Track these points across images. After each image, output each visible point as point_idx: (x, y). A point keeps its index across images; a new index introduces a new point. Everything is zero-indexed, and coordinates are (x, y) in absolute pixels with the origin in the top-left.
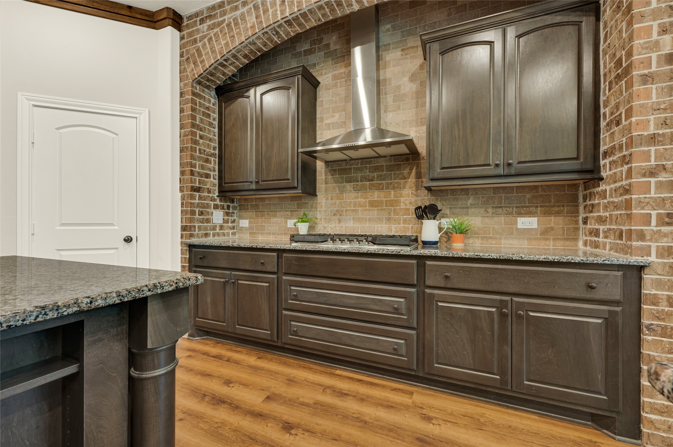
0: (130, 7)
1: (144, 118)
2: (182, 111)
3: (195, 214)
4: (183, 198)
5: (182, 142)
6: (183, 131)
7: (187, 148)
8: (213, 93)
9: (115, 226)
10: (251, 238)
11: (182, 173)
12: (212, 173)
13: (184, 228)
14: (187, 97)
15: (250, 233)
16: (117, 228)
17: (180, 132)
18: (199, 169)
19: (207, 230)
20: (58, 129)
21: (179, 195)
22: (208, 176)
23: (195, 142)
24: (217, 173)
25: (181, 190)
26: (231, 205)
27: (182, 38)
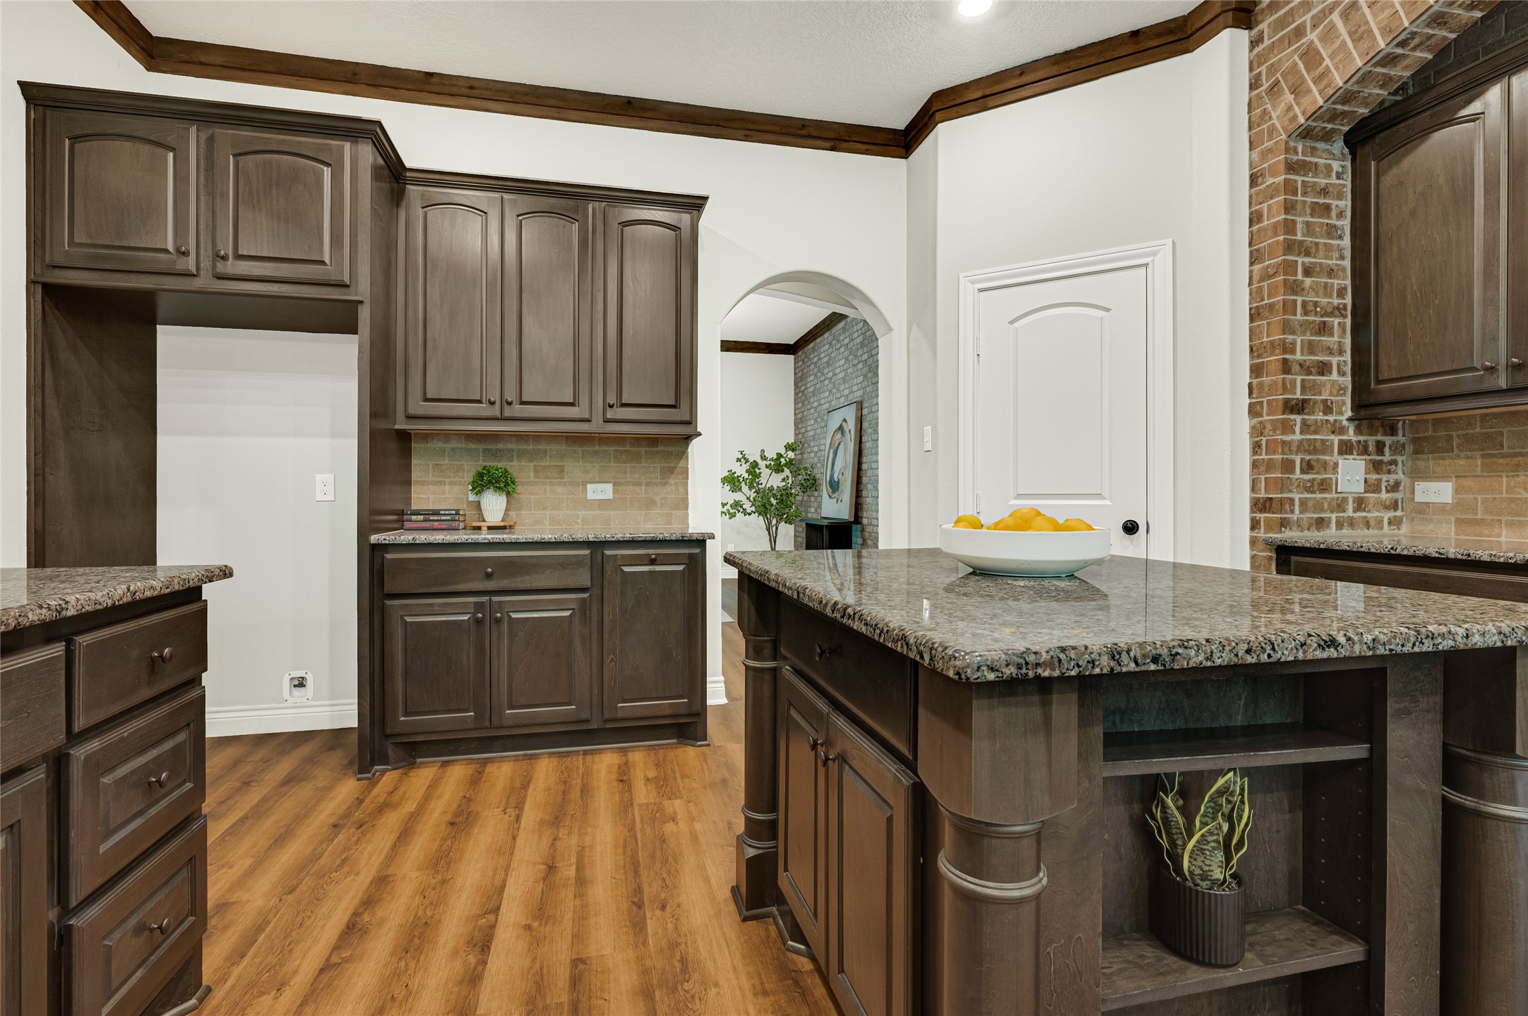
0: (1135, 34)
1: (1162, 264)
2: (1255, 218)
3: (1292, 471)
4: (1257, 431)
5: (1255, 294)
6: (1257, 267)
7: (1271, 307)
8: (1339, 146)
9: (1105, 499)
10: (1462, 537)
11: (1256, 370)
12: (1334, 360)
13: (1260, 505)
14: (1270, 181)
15: (1459, 522)
16: (1107, 502)
17: (1251, 272)
18: (1302, 354)
19: (1322, 510)
20: (1011, 323)
21: (1245, 423)
22: (1324, 369)
23: (1295, 288)
24: (1348, 357)
25: (1253, 411)
26: (1388, 440)
27: (1254, 43)
